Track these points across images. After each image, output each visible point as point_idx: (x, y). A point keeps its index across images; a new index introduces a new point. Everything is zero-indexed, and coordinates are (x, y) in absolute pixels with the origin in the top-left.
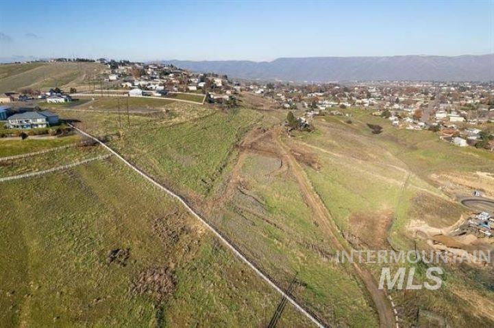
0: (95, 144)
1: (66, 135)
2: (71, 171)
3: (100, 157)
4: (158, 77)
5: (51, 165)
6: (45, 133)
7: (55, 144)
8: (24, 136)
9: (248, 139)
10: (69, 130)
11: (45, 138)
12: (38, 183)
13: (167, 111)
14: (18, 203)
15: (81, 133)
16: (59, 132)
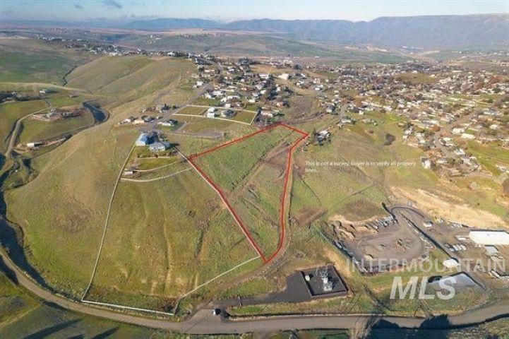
0: (185, 161)
1: (173, 156)
2: (175, 177)
3: (187, 169)
4: (232, 83)
5: (169, 173)
6: (165, 155)
7: (169, 162)
8: (157, 156)
9: (270, 155)
10: (174, 152)
11: (164, 157)
12: (164, 182)
13: (225, 134)
14: (158, 190)
15: (180, 155)
16: (170, 154)
